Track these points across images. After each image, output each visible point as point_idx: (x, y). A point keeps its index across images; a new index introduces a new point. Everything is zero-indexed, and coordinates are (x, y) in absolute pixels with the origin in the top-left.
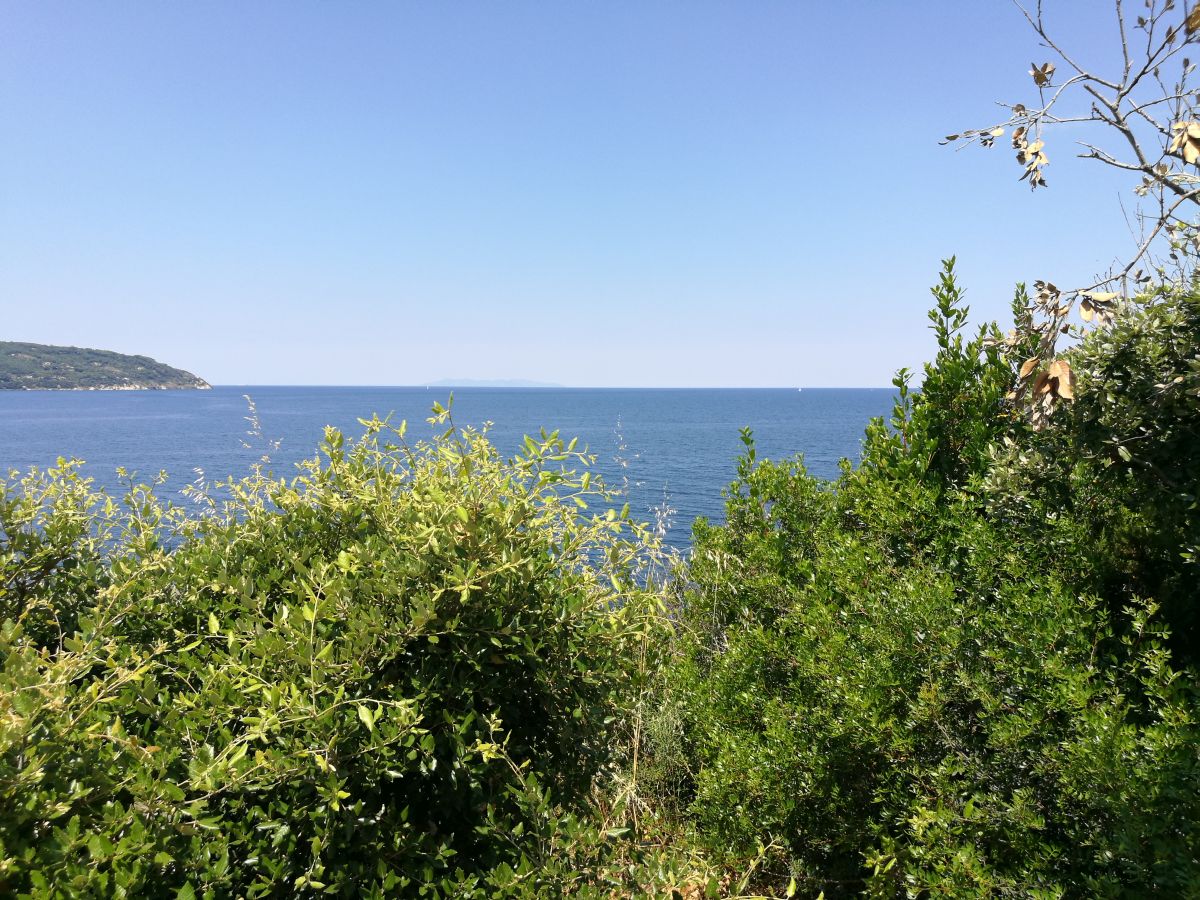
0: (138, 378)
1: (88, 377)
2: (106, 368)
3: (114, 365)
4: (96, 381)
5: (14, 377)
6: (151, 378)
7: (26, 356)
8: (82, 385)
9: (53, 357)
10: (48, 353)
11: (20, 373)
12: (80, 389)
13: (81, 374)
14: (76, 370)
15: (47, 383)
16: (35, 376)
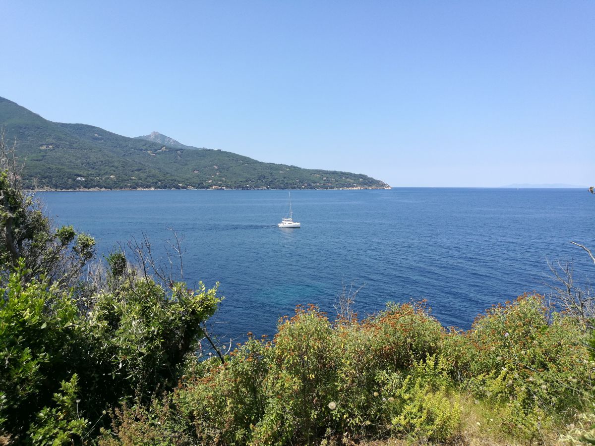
0: (360, 184)
1: (340, 183)
2: (348, 180)
3: (351, 179)
4: (342, 186)
5: (312, 184)
6: (365, 184)
7: (318, 175)
8: (337, 187)
9: (327, 175)
10: (326, 174)
11: (315, 182)
12: (336, 189)
13: (337, 183)
14: (336, 181)
15: (324, 187)
16: (320, 184)
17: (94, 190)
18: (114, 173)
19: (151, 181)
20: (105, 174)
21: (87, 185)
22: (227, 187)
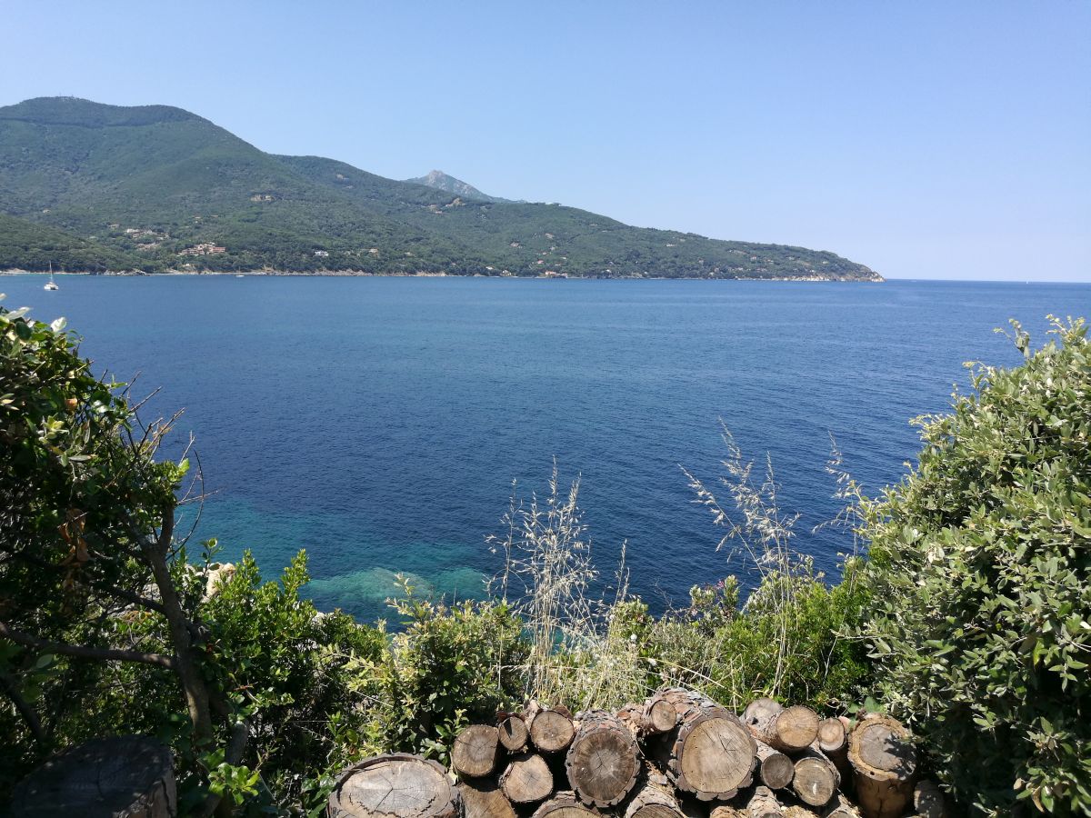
0: (822, 270)
1: (784, 269)
2: (798, 262)
3: (804, 259)
4: (789, 273)
5: (730, 269)
6: (833, 271)
7: (739, 252)
8: (778, 276)
9: (759, 253)
10: (755, 249)
11: (734, 266)
12: (777, 279)
13: (778, 267)
14: (775, 264)
15: (754, 275)
16: (745, 268)
17: (346, 273)
18: (375, 244)
19: (439, 260)
20: (361, 245)
21: (333, 265)
22: (571, 273)
